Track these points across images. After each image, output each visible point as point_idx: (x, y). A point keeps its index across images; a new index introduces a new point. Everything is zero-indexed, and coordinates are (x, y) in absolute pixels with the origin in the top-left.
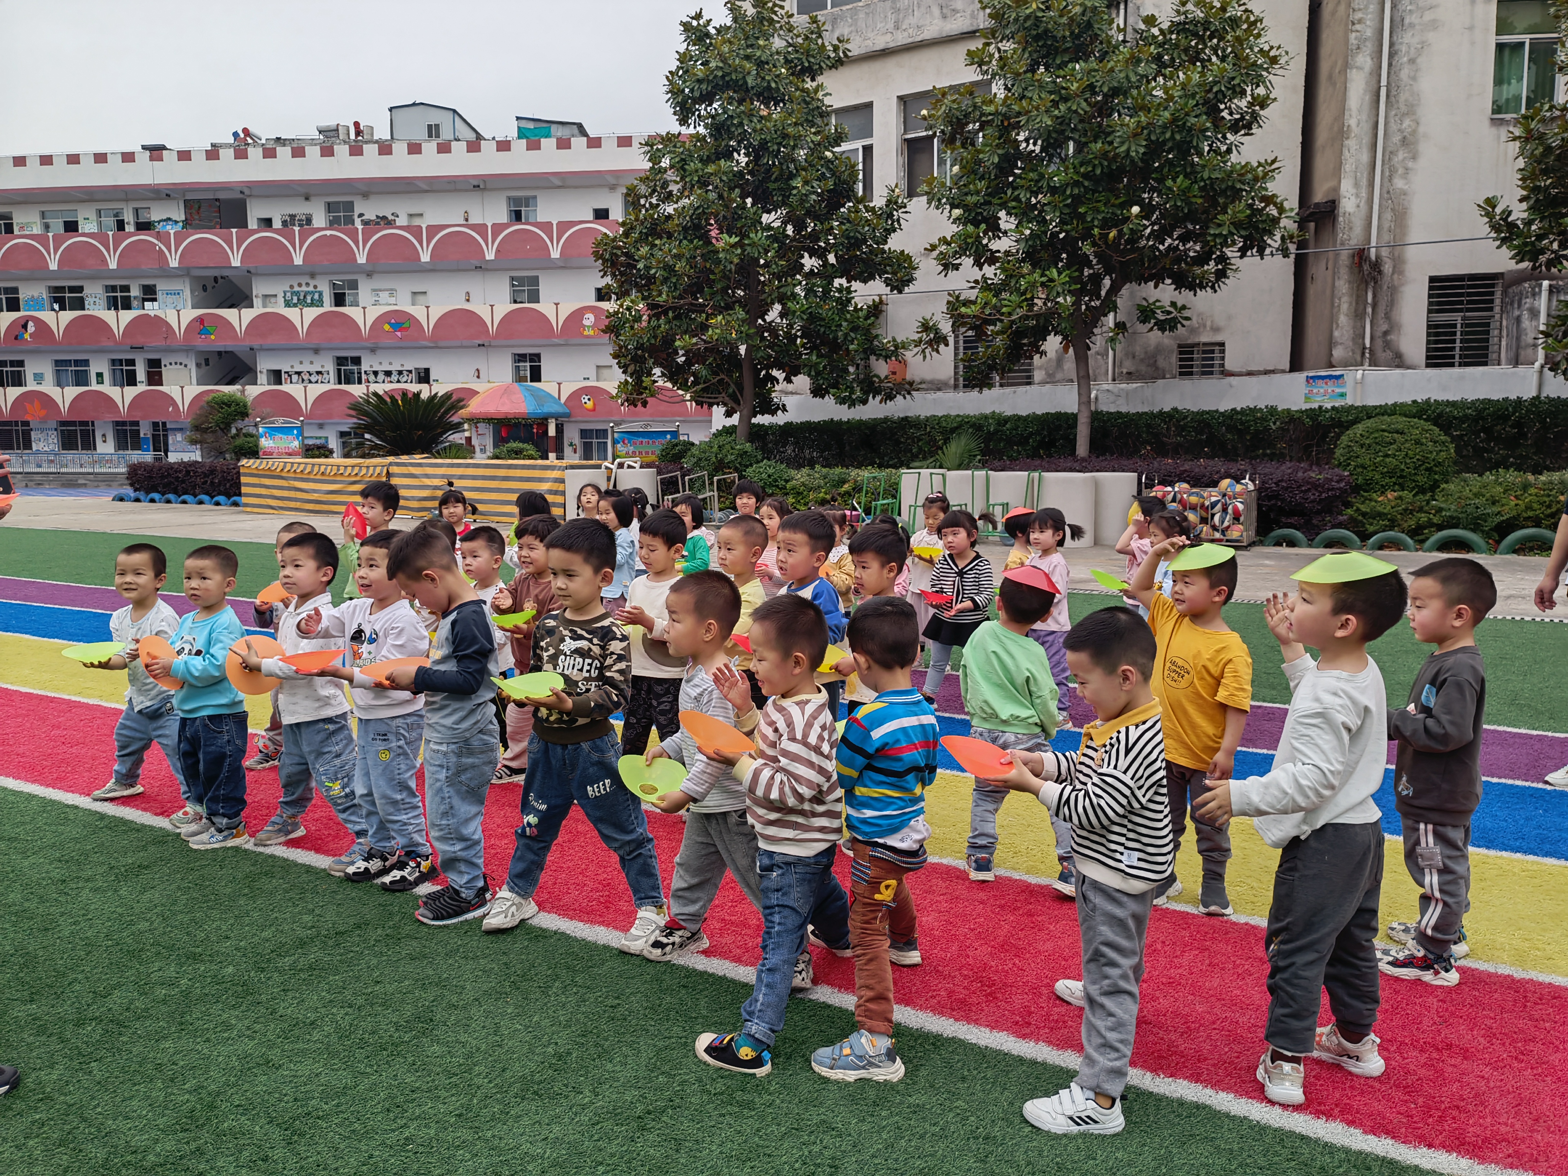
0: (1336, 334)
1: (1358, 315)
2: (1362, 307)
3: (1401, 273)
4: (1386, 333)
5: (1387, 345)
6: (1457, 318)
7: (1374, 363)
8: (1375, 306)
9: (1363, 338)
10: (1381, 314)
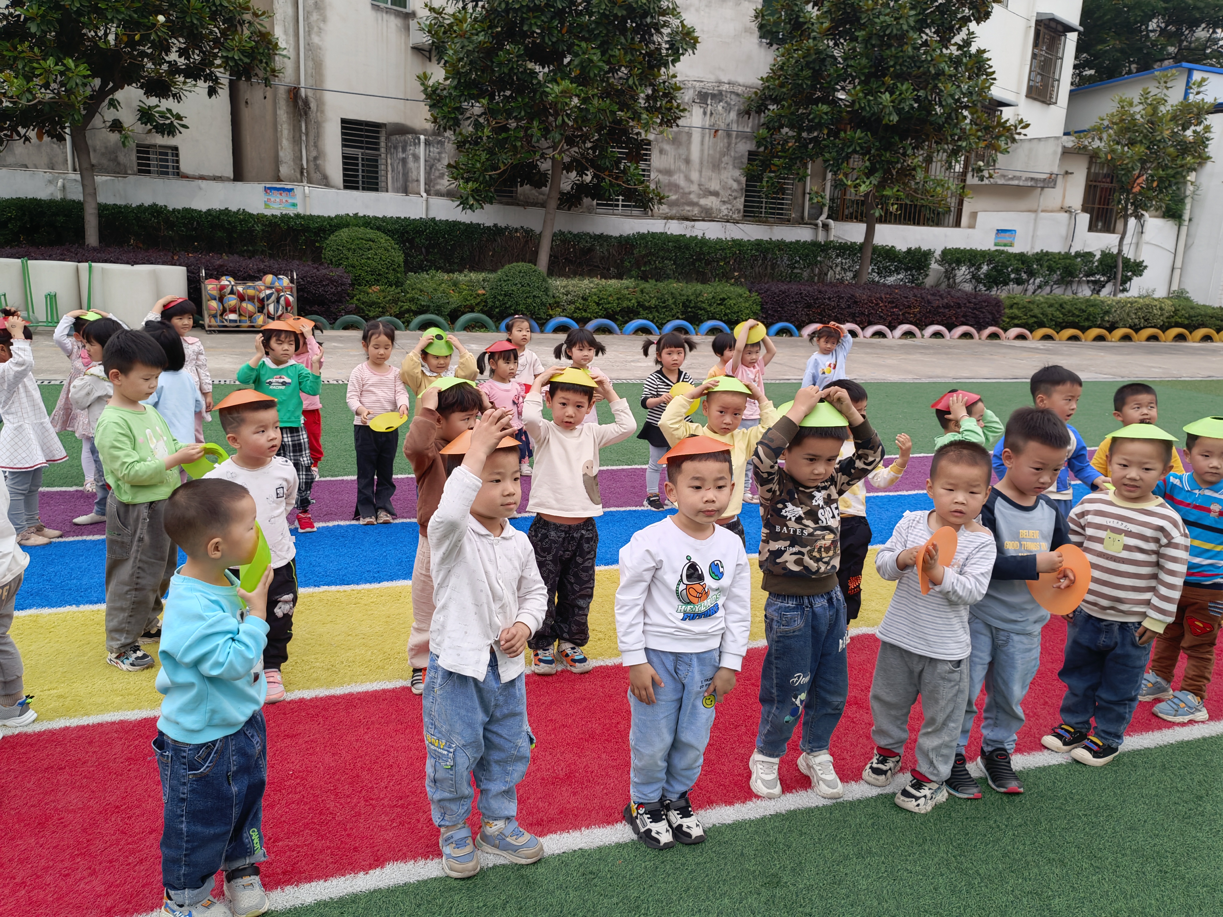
0: (281, 154)
1: (296, 141)
2: (297, 135)
3: (322, 112)
4: (316, 158)
5: (317, 168)
6: (358, 152)
7: (310, 181)
8: (307, 135)
9: (301, 159)
10: (312, 143)
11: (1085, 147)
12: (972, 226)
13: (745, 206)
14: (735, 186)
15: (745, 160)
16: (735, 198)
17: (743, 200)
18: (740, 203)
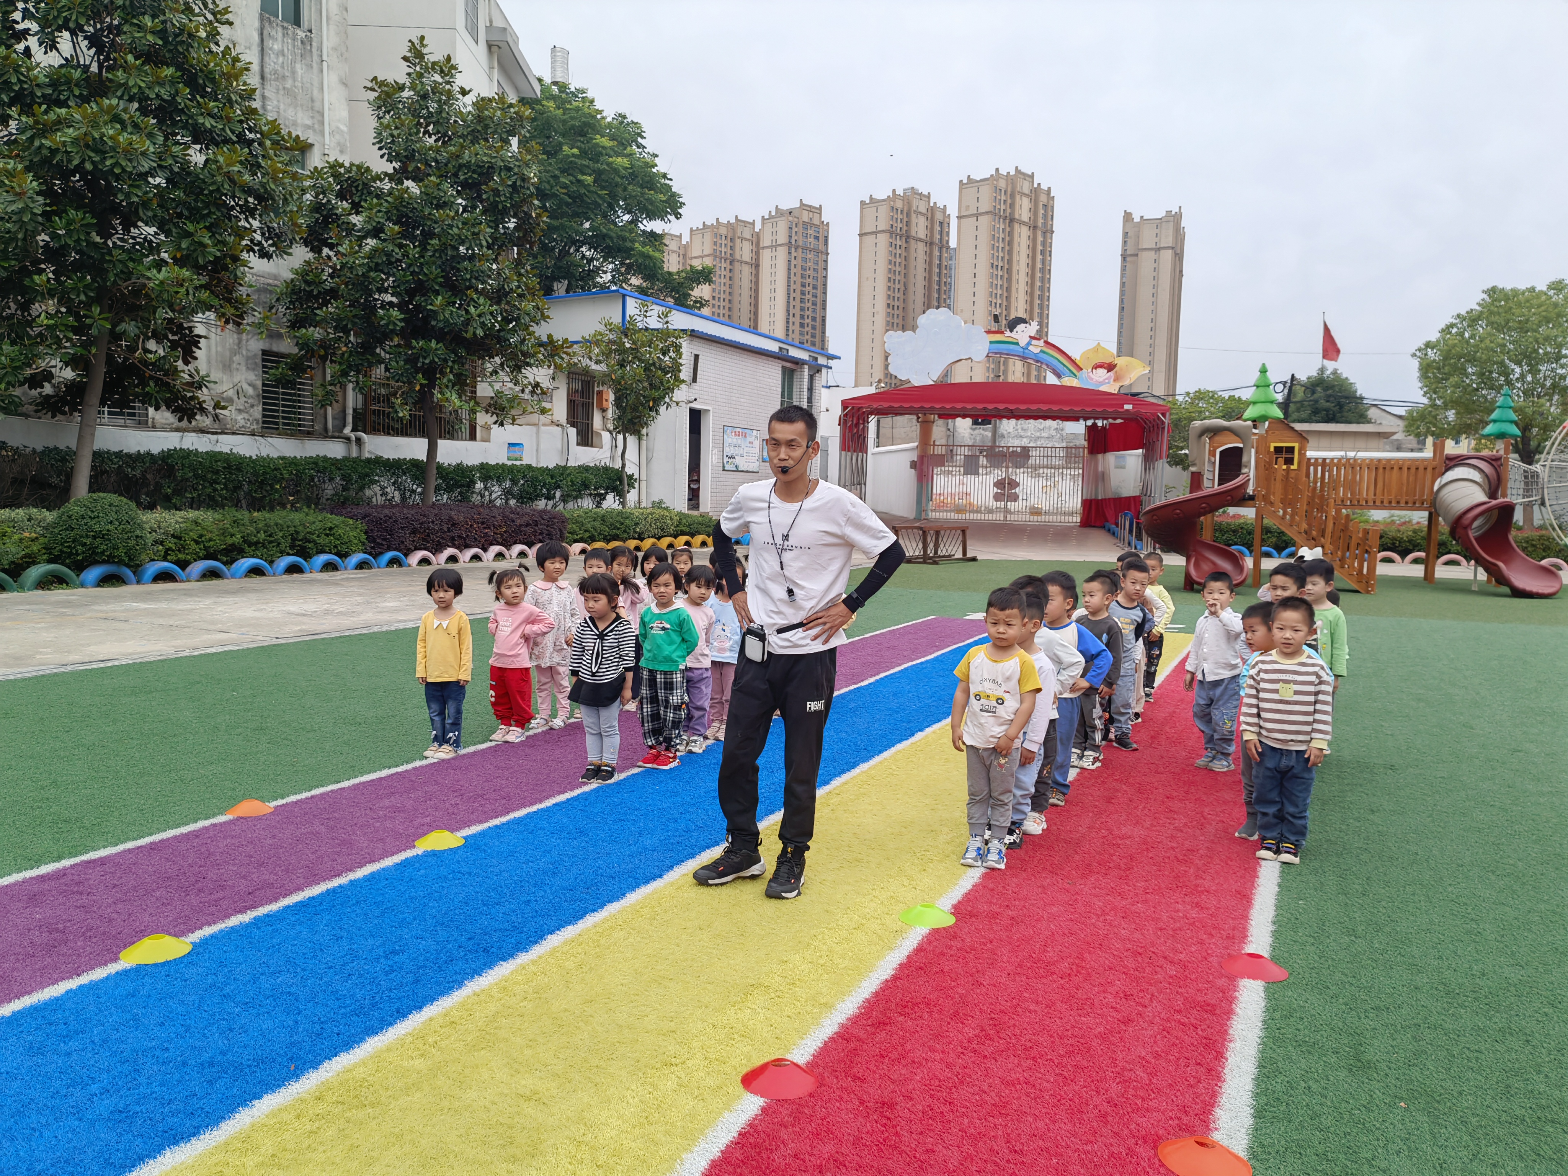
11: (576, 364)
12: (488, 440)
13: (264, 416)
14: (250, 391)
15: (259, 361)
16: (252, 406)
17: (260, 408)
18: (257, 412)
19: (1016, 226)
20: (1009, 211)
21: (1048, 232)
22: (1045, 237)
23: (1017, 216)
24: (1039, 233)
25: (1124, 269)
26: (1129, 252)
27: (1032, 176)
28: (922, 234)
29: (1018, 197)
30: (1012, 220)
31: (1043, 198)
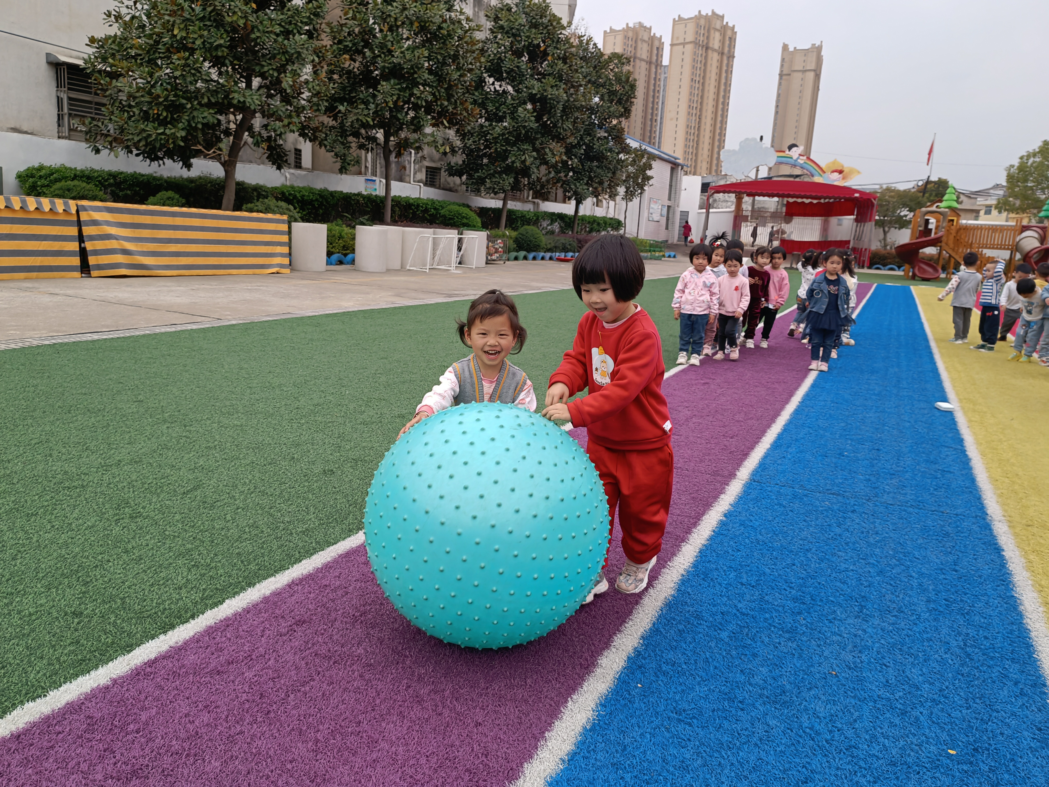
19: (710, 52)
20: (705, 42)
21: (731, 57)
22: (728, 60)
23: (711, 45)
24: (725, 58)
25: (780, 84)
26: (784, 73)
27: (723, 17)
28: (644, 56)
29: (712, 32)
30: (707, 48)
31: (729, 33)
